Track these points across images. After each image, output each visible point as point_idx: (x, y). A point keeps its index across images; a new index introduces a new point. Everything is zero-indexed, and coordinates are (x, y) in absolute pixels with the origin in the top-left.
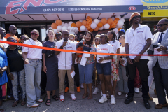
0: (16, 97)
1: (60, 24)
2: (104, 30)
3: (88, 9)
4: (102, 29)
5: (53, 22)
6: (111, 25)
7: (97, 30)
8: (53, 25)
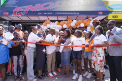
0: (16, 74)
1: (49, 23)
2: (80, 27)
3: (69, 13)
4: (78, 27)
5: (44, 21)
6: (85, 24)
7: (75, 28)
8: (44, 23)
